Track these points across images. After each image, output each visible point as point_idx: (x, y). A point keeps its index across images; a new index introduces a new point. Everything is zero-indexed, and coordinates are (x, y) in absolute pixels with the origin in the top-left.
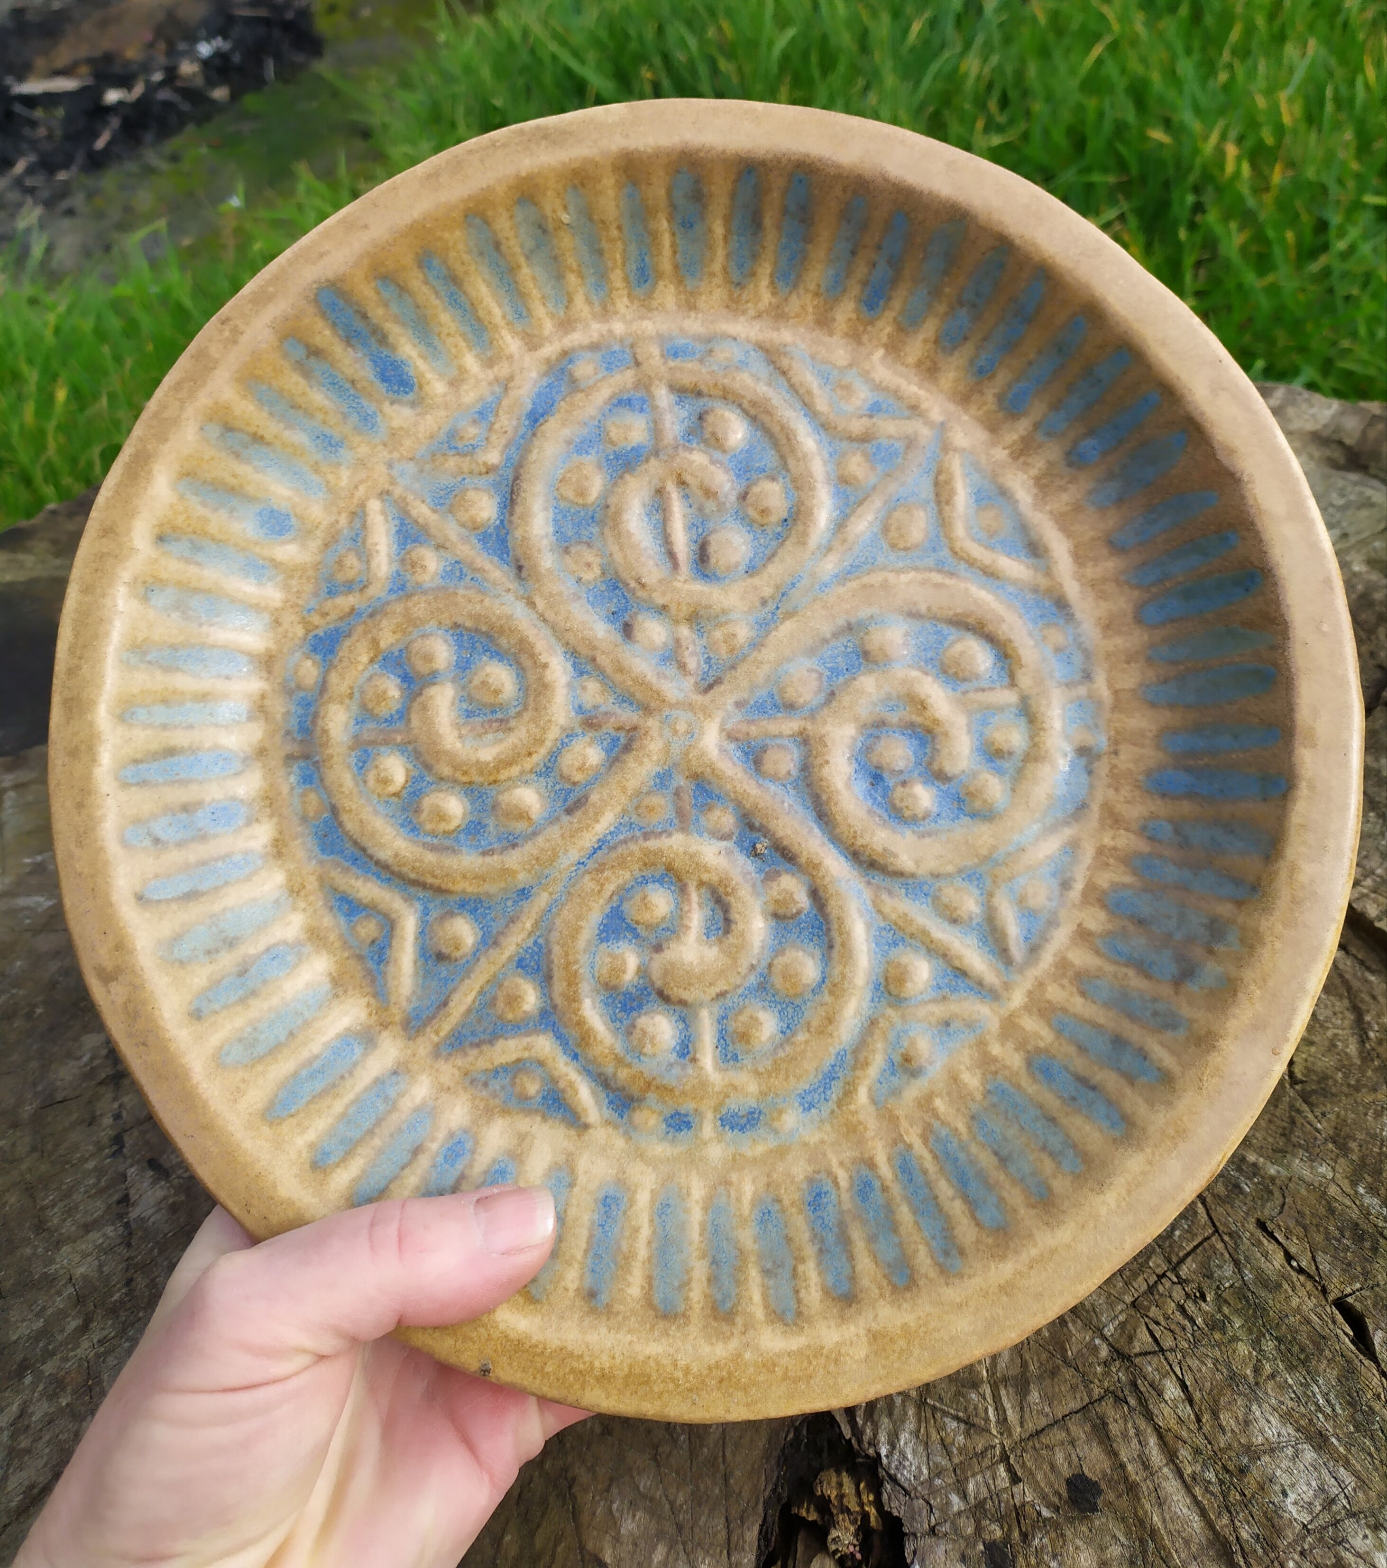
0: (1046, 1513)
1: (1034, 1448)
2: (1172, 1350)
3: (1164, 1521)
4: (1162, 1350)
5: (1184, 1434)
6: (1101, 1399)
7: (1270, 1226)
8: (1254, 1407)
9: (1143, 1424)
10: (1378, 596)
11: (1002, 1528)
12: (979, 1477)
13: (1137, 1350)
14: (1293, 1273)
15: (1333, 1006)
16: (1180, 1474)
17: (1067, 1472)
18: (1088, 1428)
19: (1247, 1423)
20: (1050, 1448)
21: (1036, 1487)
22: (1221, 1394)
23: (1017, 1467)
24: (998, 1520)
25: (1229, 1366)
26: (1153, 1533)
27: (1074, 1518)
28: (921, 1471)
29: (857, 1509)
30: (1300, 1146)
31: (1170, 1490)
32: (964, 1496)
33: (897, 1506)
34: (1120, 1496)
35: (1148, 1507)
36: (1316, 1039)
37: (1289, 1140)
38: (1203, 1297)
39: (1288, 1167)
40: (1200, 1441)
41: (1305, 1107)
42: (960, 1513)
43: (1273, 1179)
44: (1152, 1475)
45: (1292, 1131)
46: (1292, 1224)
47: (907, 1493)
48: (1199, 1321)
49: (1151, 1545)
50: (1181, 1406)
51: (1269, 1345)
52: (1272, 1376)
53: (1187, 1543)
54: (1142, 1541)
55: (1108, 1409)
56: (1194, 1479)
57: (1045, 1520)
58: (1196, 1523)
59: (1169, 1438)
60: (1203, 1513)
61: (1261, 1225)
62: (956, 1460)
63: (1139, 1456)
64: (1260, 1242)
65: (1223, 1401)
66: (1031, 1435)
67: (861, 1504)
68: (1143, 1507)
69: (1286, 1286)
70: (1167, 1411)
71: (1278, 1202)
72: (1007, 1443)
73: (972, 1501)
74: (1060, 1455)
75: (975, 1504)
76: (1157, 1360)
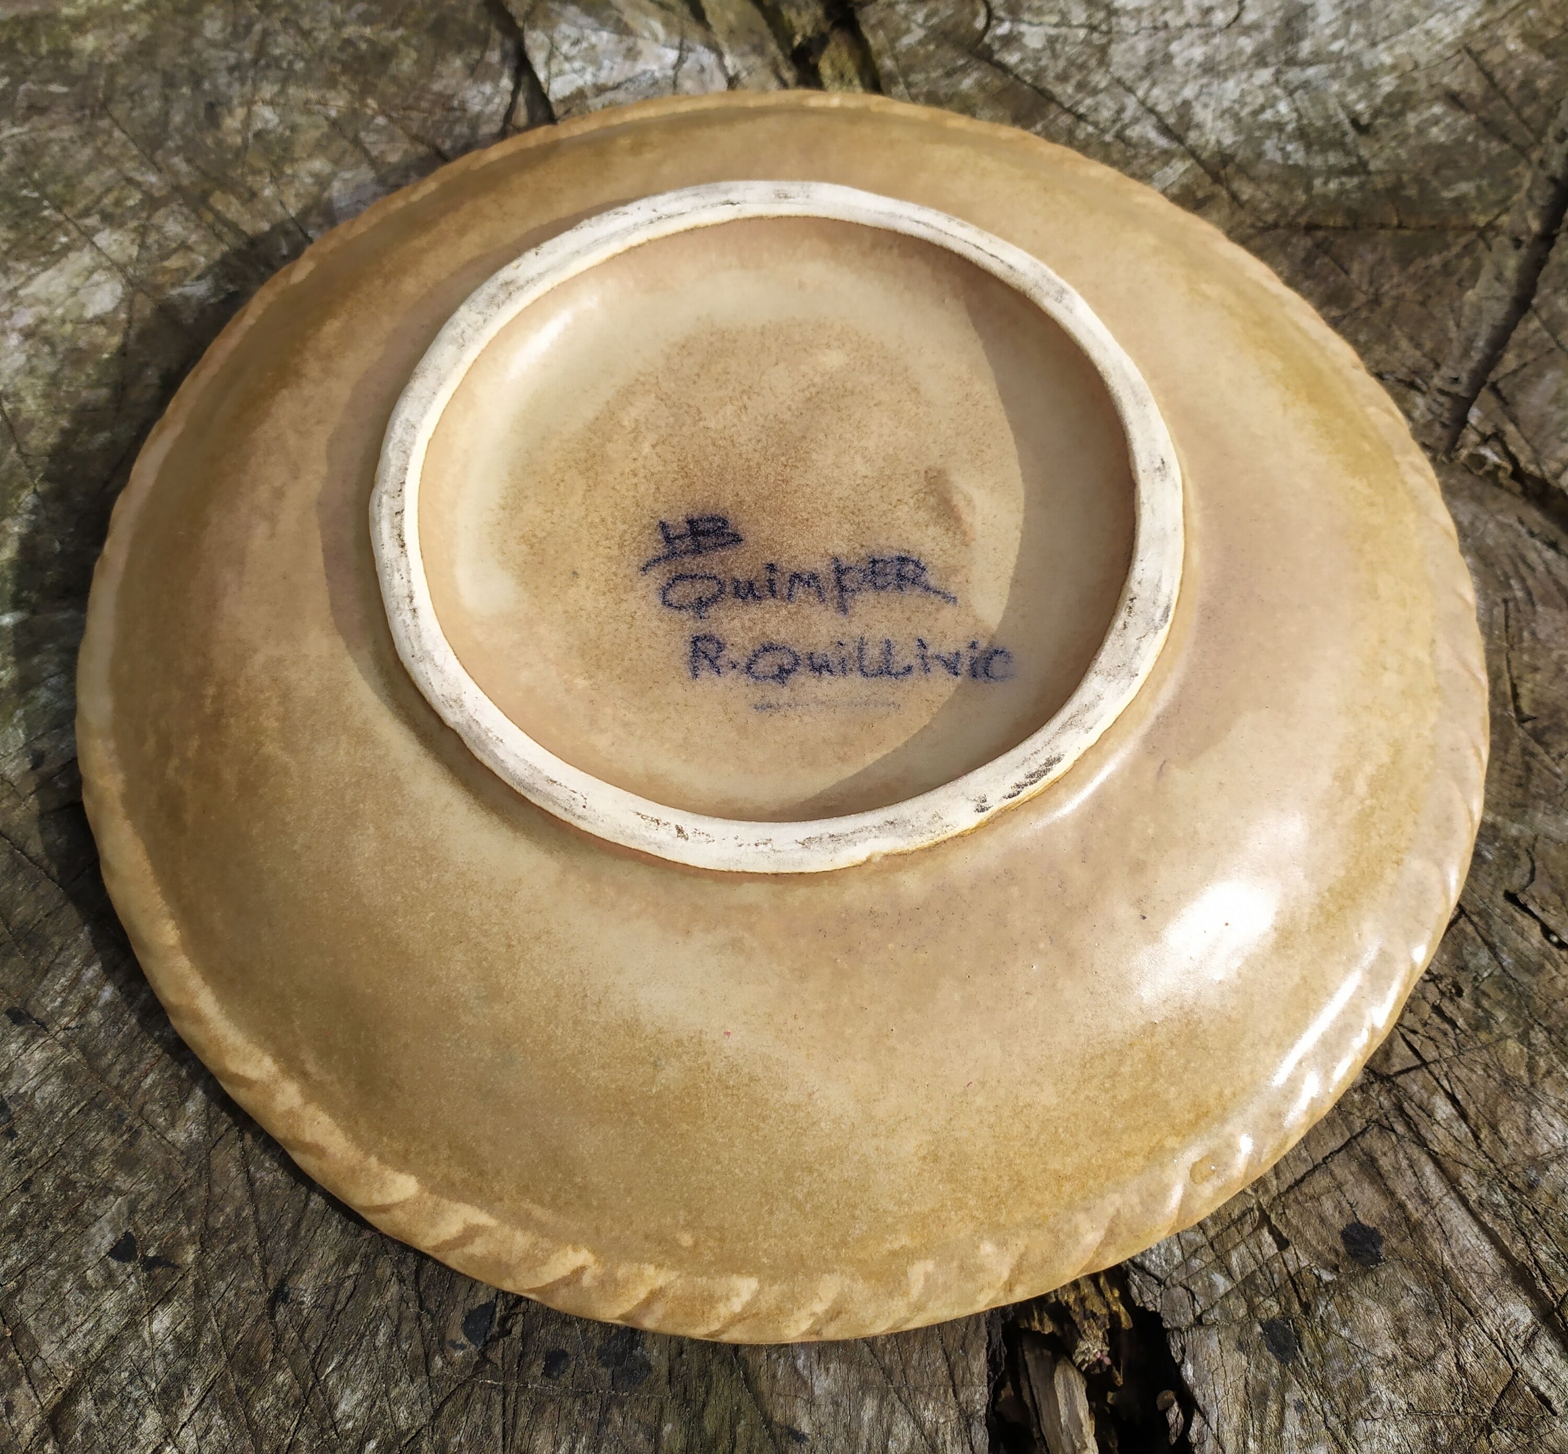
0: (1327, 1277)
1: (1296, 1200)
2: (1436, 1061)
3: (1453, 1256)
4: (1425, 1064)
5: (1465, 1157)
6: (1363, 1132)
7: (1522, 898)
8: (1534, 1112)
9: (1416, 1152)
10: (1542, 84)
11: (1279, 1302)
12: (1242, 1248)
13: (1397, 1068)
14: (1555, 950)
15: (1554, 620)
16: (1463, 1201)
17: (1339, 1223)
18: (1354, 1167)
19: (1529, 1131)
20: (1316, 1198)
21: (1307, 1245)
22: (1496, 1104)
23: (1280, 1227)
24: (1273, 1294)
25: (1501, 1070)
26: (1446, 1273)
27: (1356, 1275)
28: (1172, 1252)
29: (1104, 1311)
30: (1540, 796)
31: (1455, 1221)
32: (1229, 1274)
33: (1151, 1299)
34: (1403, 1240)
35: (1436, 1246)
36: (1540, 663)
37: (1527, 790)
38: (1460, 993)
39: (1531, 825)
40: (1482, 1161)
41: (1538, 749)
42: (1227, 1295)
43: (1516, 841)
44: (1433, 1208)
45: (1528, 779)
46: (1547, 891)
47: (1160, 1282)
48: (1460, 1022)
49: (1447, 1289)
50: (1455, 1125)
51: (1539, 1037)
52: (1549, 1073)
53: (1480, 1275)
54: (1435, 1286)
55: (1375, 1143)
56: (1481, 1204)
57: (1326, 1285)
58: (1488, 1253)
59: (1448, 1164)
60: (1494, 1239)
61: (1511, 897)
62: (1212, 1233)
63: (1416, 1189)
64: (1513, 919)
65: (1500, 1111)
66: (1291, 1188)
67: (1108, 1306)
68: (1430, 1247)
69: (1548, 966)
70: (1441, 1133)
71: (1527, 867)
72: (1264, 1200)
73: (1239, 1278)
74: (1328, 1205)
75: (1243, 1282)
76: (1421, 1076)
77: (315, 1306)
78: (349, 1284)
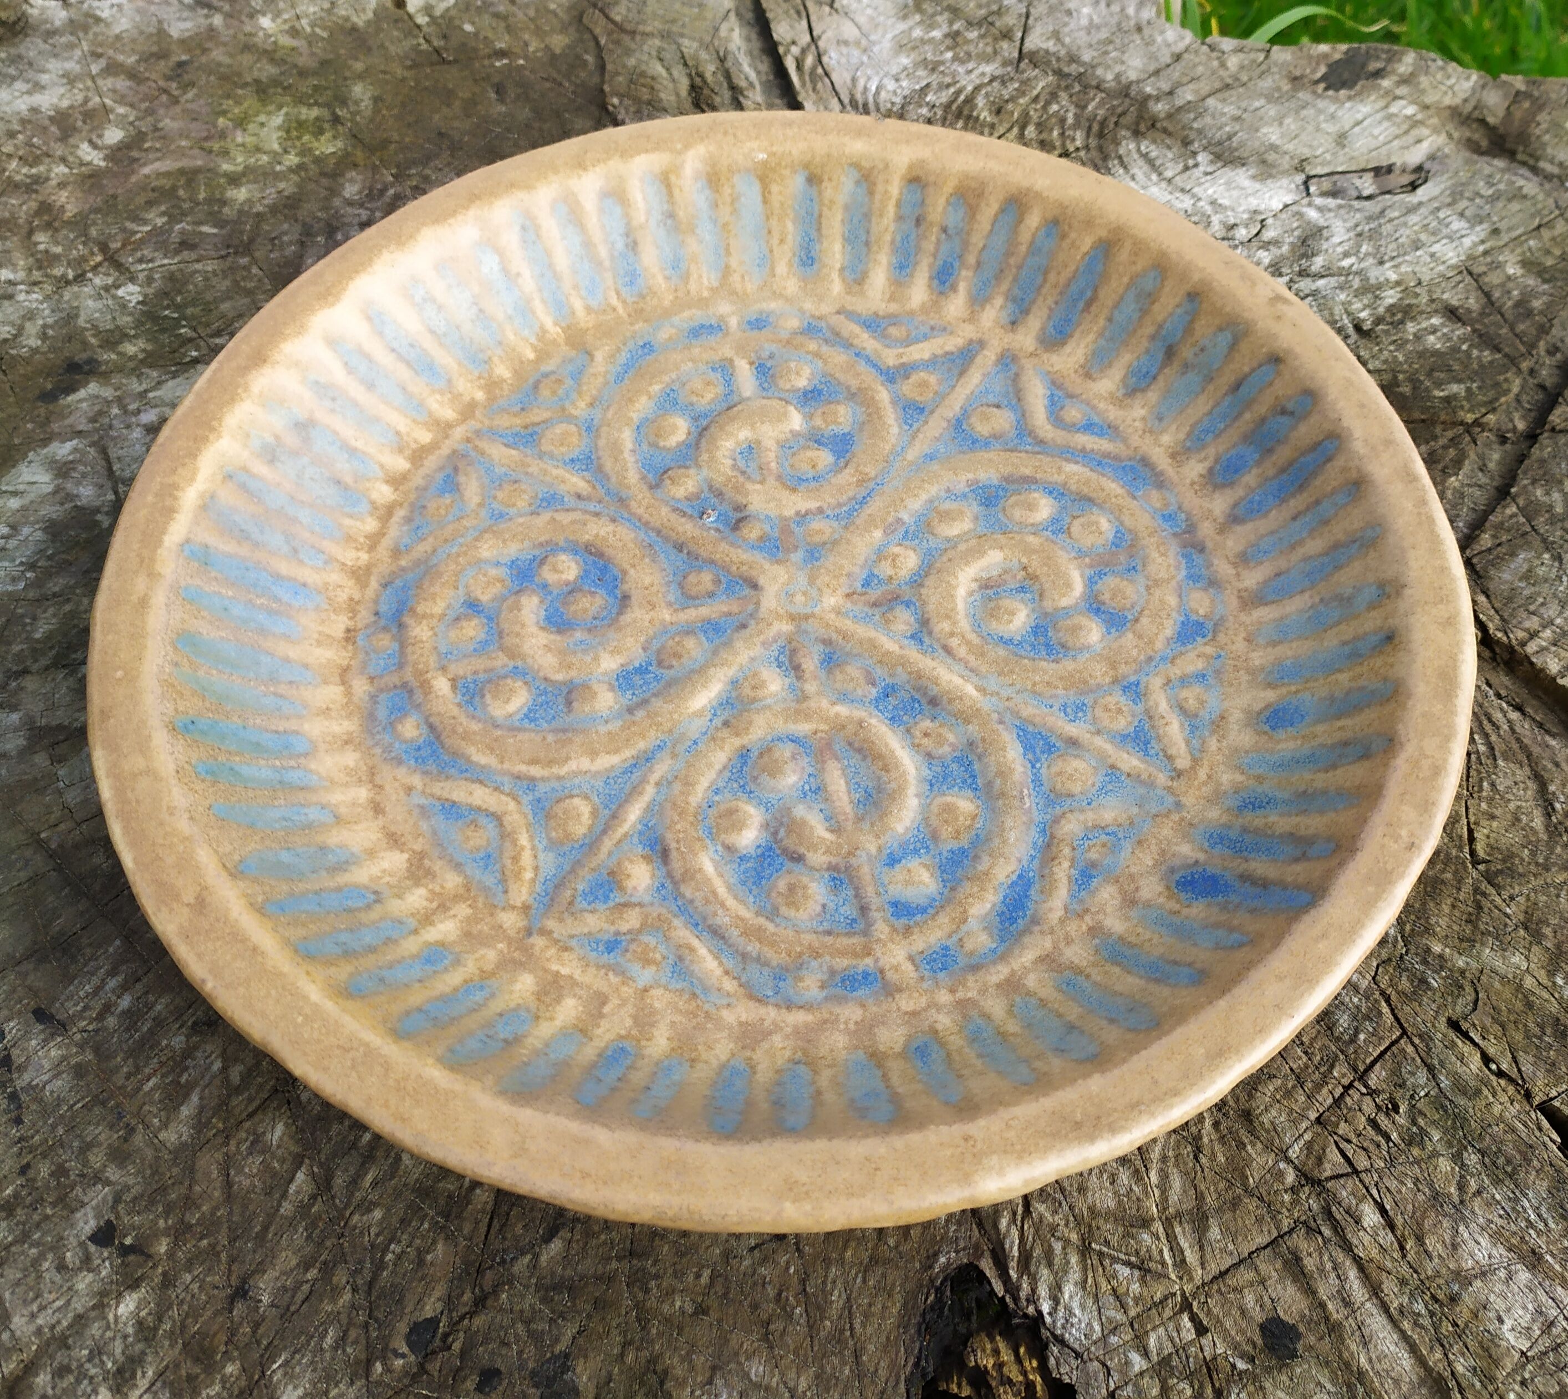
0: (1241, 1365)
1: (1219, 1291)
2: (1367, 1171)
3: (1370, 1361)
4: (1356, 1172)
5: (1389, 1264)
6: (1291, 1231)
7: (1465, 1026)
8: (1462, 1228)
9: (1340, 1256)
10: (1537, 304)
11: (1192, 1386)
12: (1161, 1330)
13: (1328, 1173)
14: (1493, 1078)
15: (1514, 774)
16: (1385, 1308)
17: (1259, 1316)
18: (1279, 1265)
19: (1455, 1247)
20: (1238, 1290)
21: (1226, 1334)
22: (1424, 1217)
23: (1201, 1315)
24: (1187, 1378)
25: (1431, 1185)
26: (1361, 1376)
27: (1271, 1368)
28: (1092, 1328)
29: (1021, 1378)
30: (1489, 933)
31: (1375, 1327)
32: (1146, 1354)
33: (1067, 1371)
34: (1322, 1338)
35: (1353, 1347)
36: (1498, 812)
37: (1476, 927)
38: (1396, 1109)
39: (1478, 958)
40: (1405, 1270)
41: (1491, 890)
42: (1142, 1374)
43: (1463, 973)
44: (1354, 1312)
45: (1478, 918)
46: (1488, 1021)
47: (1078, 1355)
48: (1394, 1136)
49: (1360, 1390)
50: (1381, 1233)
51: (1472, 1158)
52: (1479, 1193)
53: (1397, 1382)
54: (1350, 1386)
55: (1300, 1241)
56: (1401, 1312)
57: (1240, 1374)
58: (1406, 1362)
59: (1371, 1268)
60: (1413, 1349)
61: (1454, 1024)
62: (1132, 1313)
63: (1338, 1291)
64: (1454, 1044)
65: (1427, 1224)
66: (1215, 1278)
67: (1025, 1374)
68: (1348, 1348)
69: (1485, 1091)
70: (1367, 1239)
71: (1470, 998)
72: (1188, 1288)
73: (1155, 1359)
74: (1249, 1299)
75: (1159, 1363)
76: (1350, 1183)
77: (273, 1305)
78: (306, 1288)
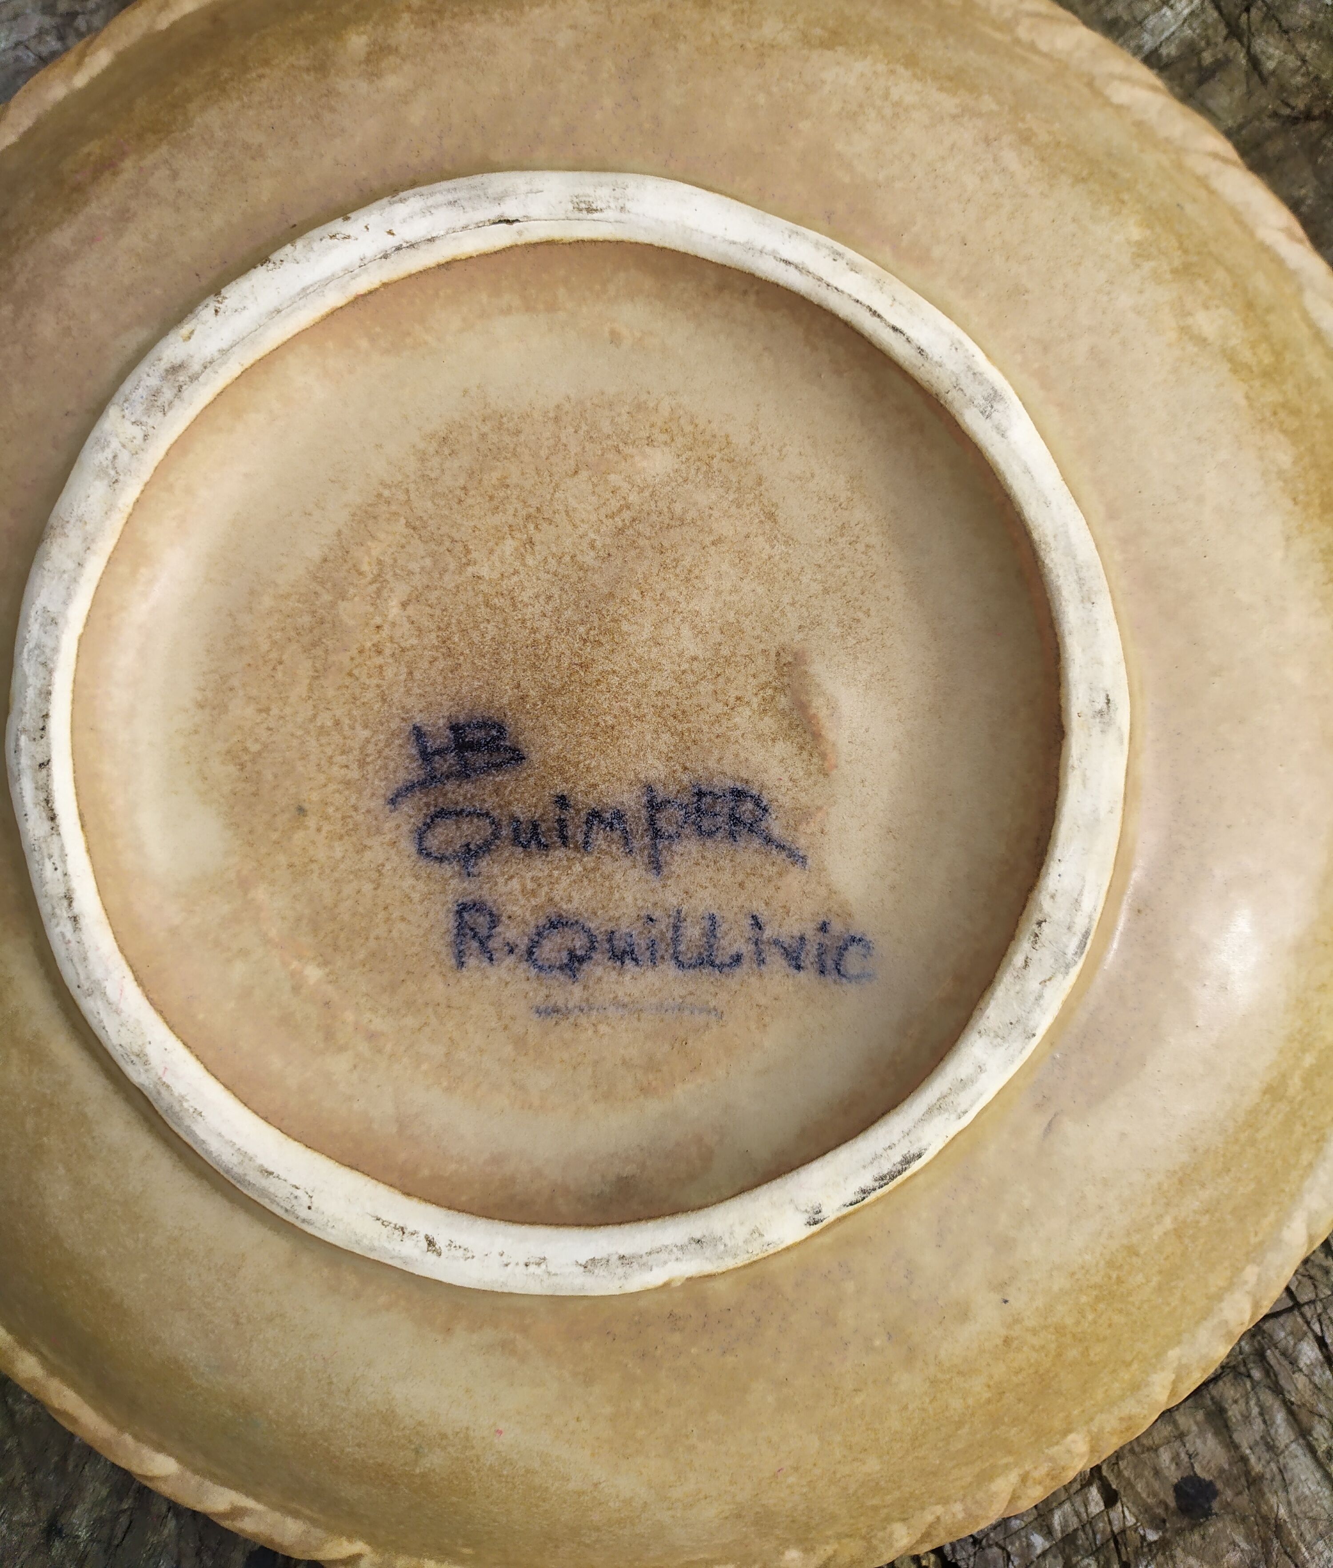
0: (1152, 1535)
2: (1310, 1306)
3: (1289, 1506)
4: (1298, 1308)
9: (1268, 1398)
11: (1097, 1560)
12: (1067, 1507)
16: (1312, 1451)
17: (1173, 1475)
18: (1200, 1415)
20: (1154, 1449)
21: (1136, 1498)
23: (1110, 1479)
24: (1092, 1554)
26: (1279, 1528)
27: (1183, 1530)
31: (1298, 1469)
32: (1049, 1533)
34: (1240, 1493)
35: (1274, 1500)
42: (1044, 1554)
44: (1277, 1455)
47: (976, 1542)
49: (1276, 1544)
50: (1318, 1372)
54: (1266, 1543)
56: (1329, 1454)
57: (1150, 1544)
58: (1327, 1499)
59: (1303, 1416)
63: (1262, 1437)
68: (1267, 1502)
70: (1301, 1380)
73: (1059, 1535)
74: (1165, 1457)
75: (1063, 1540)
76: (1292, 1319)
